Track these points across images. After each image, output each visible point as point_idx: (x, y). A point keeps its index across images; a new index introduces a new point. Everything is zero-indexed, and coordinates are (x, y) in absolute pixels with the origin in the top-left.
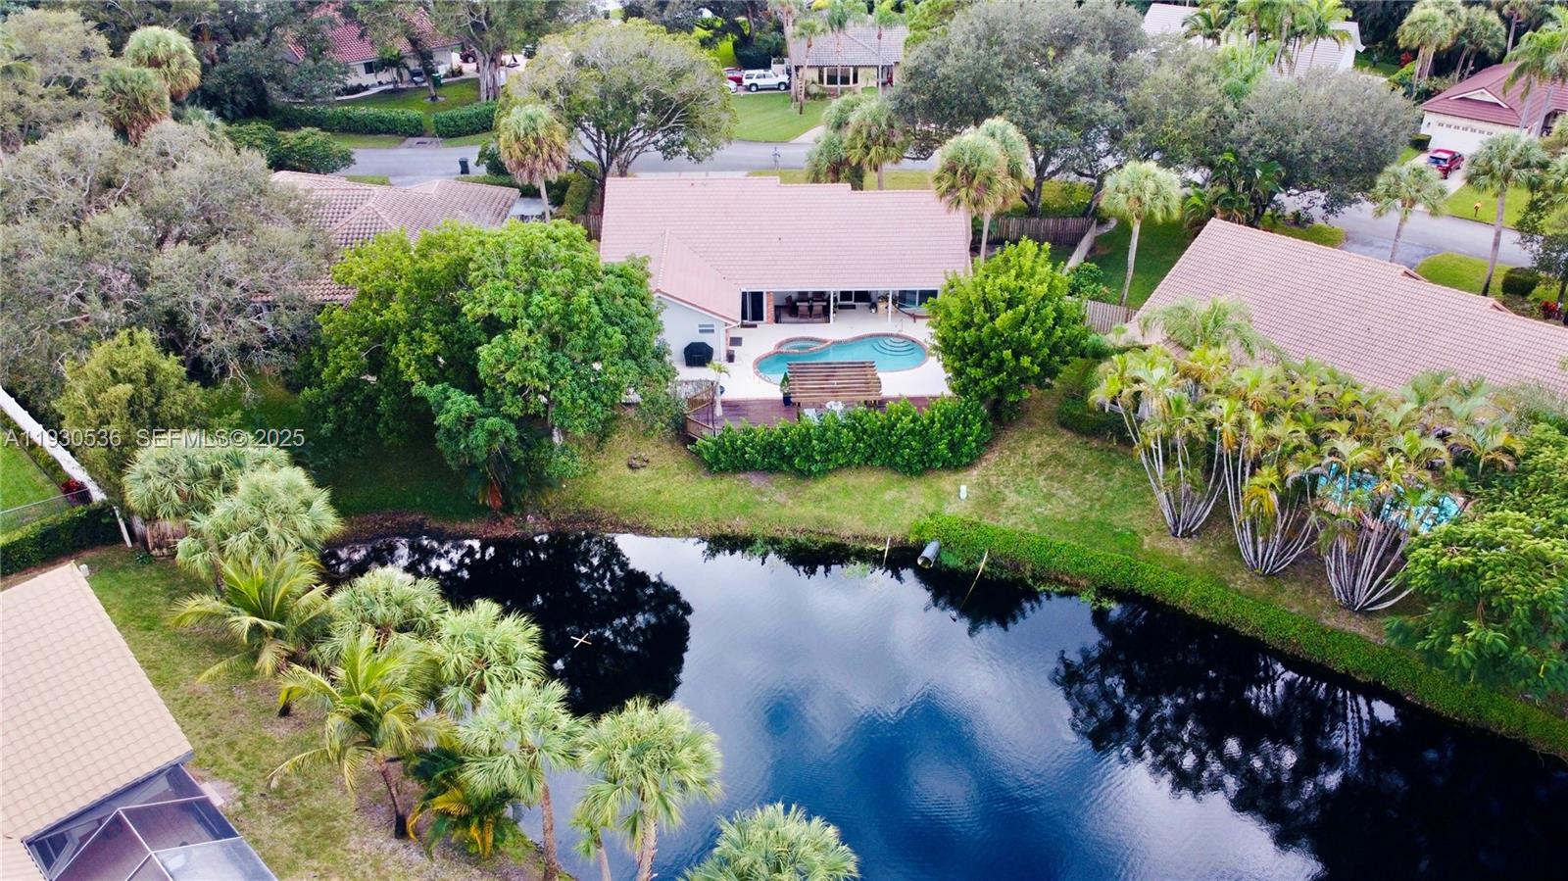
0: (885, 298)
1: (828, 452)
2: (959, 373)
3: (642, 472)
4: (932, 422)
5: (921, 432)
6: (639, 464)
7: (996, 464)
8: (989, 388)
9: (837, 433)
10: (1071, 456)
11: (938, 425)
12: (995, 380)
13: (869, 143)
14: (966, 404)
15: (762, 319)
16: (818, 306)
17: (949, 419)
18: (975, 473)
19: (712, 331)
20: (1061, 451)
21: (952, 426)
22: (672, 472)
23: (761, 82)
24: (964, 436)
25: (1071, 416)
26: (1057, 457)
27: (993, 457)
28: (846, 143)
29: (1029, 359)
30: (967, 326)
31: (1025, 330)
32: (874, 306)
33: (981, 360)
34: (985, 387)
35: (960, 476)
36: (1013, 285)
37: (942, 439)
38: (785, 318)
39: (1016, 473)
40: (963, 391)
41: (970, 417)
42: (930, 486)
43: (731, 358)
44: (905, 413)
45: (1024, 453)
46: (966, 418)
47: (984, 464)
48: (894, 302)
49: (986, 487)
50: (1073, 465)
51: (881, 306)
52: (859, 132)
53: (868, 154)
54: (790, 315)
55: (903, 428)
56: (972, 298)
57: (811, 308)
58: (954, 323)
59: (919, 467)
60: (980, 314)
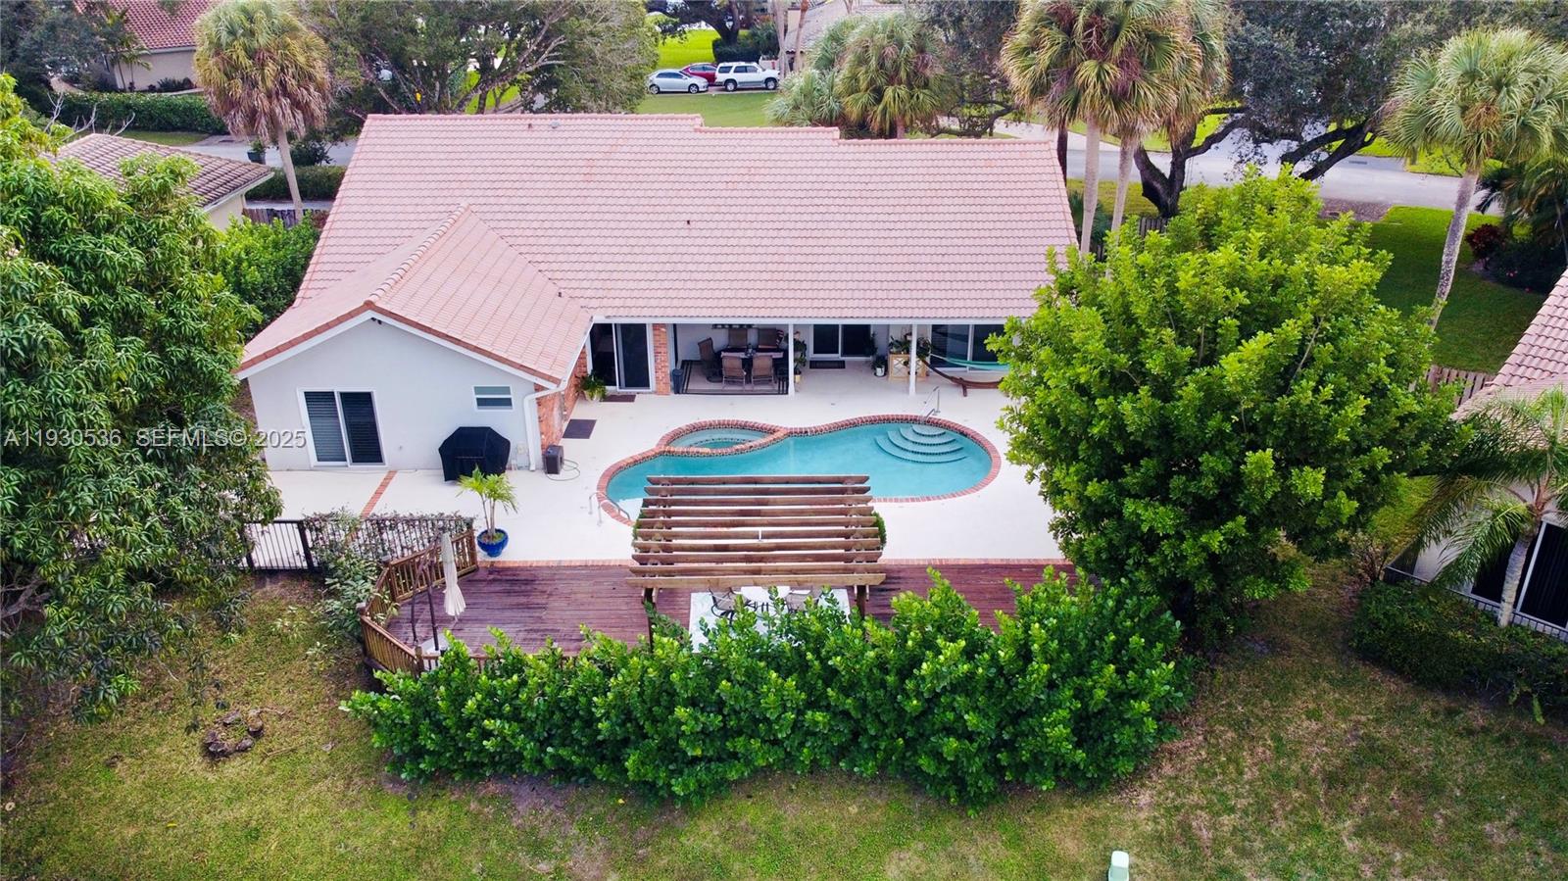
0: (903, 346)
1: (726, 733)
2: (1093, 514)
3: (233, 768)
4: (1025, 655)
5: (990, 682)
6: (229, 743)
7: (1204, 773)
8: (1194, 561)
9: (753, 679)
10: (1419, 752)
11: (1040, 668)
12: (1215, 540)
13: (880, 81)
14: (1120, 603)
15: (646, 384)
16: (763, 362)
17: (1073, 646)
18: (1145, 798)
19: (507, 402)
20: (1382, 733)
21: (1081, 669)
22: (312, 768)
23: (740, 77)
24: (1119, 696)
25: (1398, 633)
26: (1371, 753)
27: (1191, 747)
28: (839, 87)
29: (1320, 475)
30: (1120, 383)
31: (1304, 391)
32: (882, 362)
33: (1164, 478)
34: (1182, 558)
35: (1103, 807)
36: (1256, 268)
37: (1055, 705)
38: (698, 383)
39: (1262, 807)
40: (1109, 565)
41: (1136, 641)
42: (1017, 841)
43: (552, 463)
44: (949, 627)
45: (1277, 739)
46: (1121, 645)
47: (1168, 769)
48: (922, 353)
49: (1184, 851)
50: (1430, 787)
51: (896, 362)
52: (862, 61)
53: (879, 101)
54: (709, 379)
55: (937, 675)
56: (1140, 310)
57: (747, 364)
58: (1083, 373)
59: (988, 784)
60: (1162, 351)
